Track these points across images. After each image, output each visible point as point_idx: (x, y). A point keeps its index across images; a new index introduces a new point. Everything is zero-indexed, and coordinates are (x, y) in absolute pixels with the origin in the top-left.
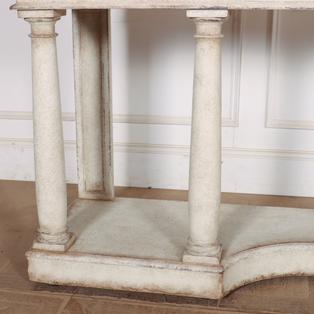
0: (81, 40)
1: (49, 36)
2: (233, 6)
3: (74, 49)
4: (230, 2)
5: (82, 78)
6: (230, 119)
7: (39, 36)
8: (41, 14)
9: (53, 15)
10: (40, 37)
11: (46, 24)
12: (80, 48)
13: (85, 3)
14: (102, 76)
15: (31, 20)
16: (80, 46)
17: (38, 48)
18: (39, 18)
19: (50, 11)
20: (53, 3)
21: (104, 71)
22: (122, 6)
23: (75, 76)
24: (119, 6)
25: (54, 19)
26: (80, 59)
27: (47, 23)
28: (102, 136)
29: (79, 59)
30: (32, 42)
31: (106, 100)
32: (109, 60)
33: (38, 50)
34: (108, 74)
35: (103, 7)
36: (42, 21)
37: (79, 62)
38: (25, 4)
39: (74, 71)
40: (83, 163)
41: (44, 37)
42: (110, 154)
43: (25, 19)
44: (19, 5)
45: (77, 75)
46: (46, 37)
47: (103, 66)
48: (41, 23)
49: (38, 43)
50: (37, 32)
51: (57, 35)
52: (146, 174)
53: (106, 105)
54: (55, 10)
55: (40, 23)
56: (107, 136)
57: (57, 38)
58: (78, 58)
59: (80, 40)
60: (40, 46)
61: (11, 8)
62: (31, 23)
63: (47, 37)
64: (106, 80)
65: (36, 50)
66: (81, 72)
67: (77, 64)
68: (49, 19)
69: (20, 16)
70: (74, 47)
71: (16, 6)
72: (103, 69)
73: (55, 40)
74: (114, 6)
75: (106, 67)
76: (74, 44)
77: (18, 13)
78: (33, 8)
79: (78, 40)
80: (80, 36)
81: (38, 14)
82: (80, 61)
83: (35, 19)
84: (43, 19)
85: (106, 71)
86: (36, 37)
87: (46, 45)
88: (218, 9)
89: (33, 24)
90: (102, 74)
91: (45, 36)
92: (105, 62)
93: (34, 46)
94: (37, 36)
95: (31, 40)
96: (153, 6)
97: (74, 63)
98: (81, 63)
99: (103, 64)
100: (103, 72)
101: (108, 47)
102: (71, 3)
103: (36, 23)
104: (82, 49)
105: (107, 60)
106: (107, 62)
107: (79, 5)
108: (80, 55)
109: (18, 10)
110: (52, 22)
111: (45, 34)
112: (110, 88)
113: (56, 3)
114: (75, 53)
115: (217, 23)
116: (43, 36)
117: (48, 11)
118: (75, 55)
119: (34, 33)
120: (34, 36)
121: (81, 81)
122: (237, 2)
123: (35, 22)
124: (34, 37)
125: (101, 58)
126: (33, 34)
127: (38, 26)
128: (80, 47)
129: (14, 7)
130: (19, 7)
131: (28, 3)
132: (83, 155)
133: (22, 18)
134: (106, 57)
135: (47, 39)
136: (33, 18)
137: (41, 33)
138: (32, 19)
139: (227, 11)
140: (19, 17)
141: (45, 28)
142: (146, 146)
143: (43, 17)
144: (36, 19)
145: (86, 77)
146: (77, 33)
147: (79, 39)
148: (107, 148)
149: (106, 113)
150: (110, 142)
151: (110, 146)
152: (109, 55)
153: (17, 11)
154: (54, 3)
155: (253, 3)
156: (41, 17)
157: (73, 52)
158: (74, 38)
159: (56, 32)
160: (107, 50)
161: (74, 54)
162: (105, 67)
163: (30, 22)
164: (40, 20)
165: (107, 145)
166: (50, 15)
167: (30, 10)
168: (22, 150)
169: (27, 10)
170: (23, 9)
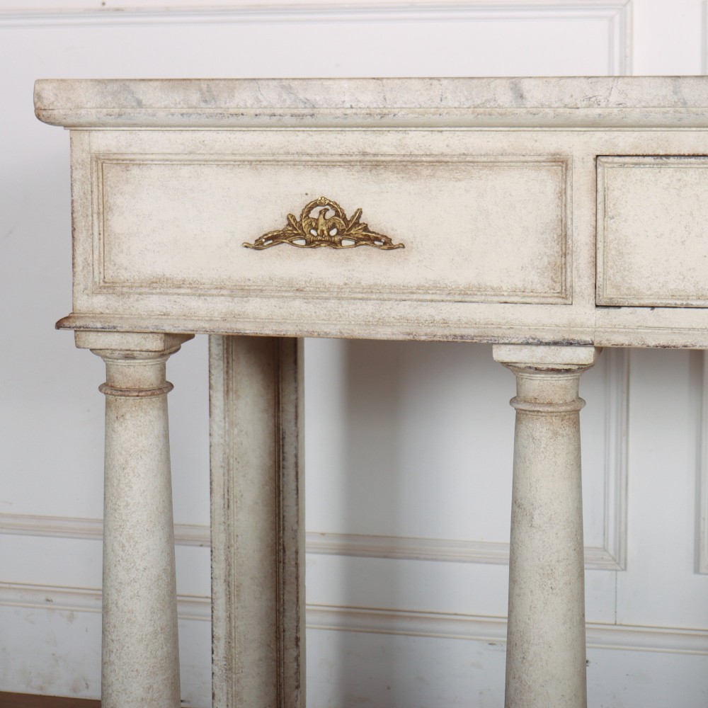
0: (231, 371)
1: (149, 393)
2: (607, 340)
3: (211, 393)
4: (601, 329)
5: (228, 464)
6: (605, 549)
7: (125, 392)
8: (132, 342)
9: (162, 345)
10: (128, 396)
11: (145, 364)
12: (227, 392)
14: (279, 461)
15: (108, 355)
16: (228, 387)
17: (122, 420)
18: (127, 350)
19: (156, 336)
20: (163, 317)
21: (286, 449)
22: (334, 332)
23: (212, 460)
24: (325, 330)
25: (164, 354)
26: (227, 419)
27: (147, 361)
28: (278, 611)
29: (225, 418)
30: (108, 404)
31: (290, 522)
32: (299, 424)
33: (121, 425)
34: (296, 456)
36: (134, 358)
37: (222, 424)
38: (93, 317)
39: (210, 446)
40: (228, 679)
41: (138, 396)
42: (297, 659)
43: (91, 350)
44: (78, 318)
45: (218, 457)
46: (142, 396)
47: (283, 438)
48: (132, 361)
49: (124, 410)
50: (121, 382)
51: (171, 386)
52: (389, 688)
53: (288, 534)
54: (167, 335)
55: (129, 361)
56: (290, 614)
57: (170, 395)
58: (222, 416)
59: (227, 372)
60: (128, 416)
61: (59, 325)
62: (106, 359)
63: (145, 396)
64: (290, 472)
65: (116, 425)
66: (227, 451)
67: (218, 431)
68: (153, 354)
69: (81, 344)
70: (210, 387)
71: (71, 320)
72: (283, 445)
73: (165, 400)
74: (313, 332)
75: (289, 440)
76: (212, 382)
77: (75, 338)
78: (114, 327)
79: (222, 372)
80: (228, 363)
81: (125, 341)
82: (225, 423)
83: (118, 352)
84: (136, 354)
85: (289, 450)
86: (118, 396)
87: (142, 414)
88: (570, 344)
89: (110, 363)
90: (279, 456)
91: (140, 392)
92: (288, 427)
93: (113, 416)
94: (120, 393)
95: (106, 399)
96: (409, 334)
97: (211, 427)
98: (227, 428)
99: (283, 433)
100: (283, 452)
101: (296, 391)
102: (207, 319)
103: (119, 361)
104: (231, 393)
105: (293, 422)
106: (294, 428)
108: (227, 411)
109: (75, 331)
110: (159, 360)
111: (141, 386)
112: (299, 491)
113: (169, 317)
114: (214, 402)
115: (569, 376)
116: (136, 394)
117: (151, 335)
118: (213, 409)
119: (113, 384)
120: (114, 392)
121: (226, 472)
122: (616, 330)
123: (117, 359)
124: (113, 395)
125: (278, 417)
126: (112, 386)
127: (125, 368)
128: (226, 389)
129: (67, 324)
130: (79, 323)
131: (102, 313)
132: (229, 658)
133: (84, 348)
134: (291, 416)
135: (144, 400)
136: (111, 349)
137: (130, 385)
138: (110, 352)
139: (593, 349)
140: (78, 347)
141: (144, 373)
143: (138, 349)
144: (121, 352)
145: (238, 463)
146: (221, 355)
147: (225, 370)
148: (290, 643)
149: (290, 553)
150: (297, 629)
151: (297, 639)
152: (299, 411)
153: (73, 331)
154: (166, 317)
155: (656, 331)
156: (132, 347)
157: (210, 400)
158: (213, 367)
159: (168, 379)
160: (293, 397)
161: (212, 406)
162: (287, 439)
163: (104, 357)
164: (129, 356)
165: (290, 635)
166: (156, 344)
167: (103, 330)
168: (71, 618)
169: (96, 331)
170: (87, 329)
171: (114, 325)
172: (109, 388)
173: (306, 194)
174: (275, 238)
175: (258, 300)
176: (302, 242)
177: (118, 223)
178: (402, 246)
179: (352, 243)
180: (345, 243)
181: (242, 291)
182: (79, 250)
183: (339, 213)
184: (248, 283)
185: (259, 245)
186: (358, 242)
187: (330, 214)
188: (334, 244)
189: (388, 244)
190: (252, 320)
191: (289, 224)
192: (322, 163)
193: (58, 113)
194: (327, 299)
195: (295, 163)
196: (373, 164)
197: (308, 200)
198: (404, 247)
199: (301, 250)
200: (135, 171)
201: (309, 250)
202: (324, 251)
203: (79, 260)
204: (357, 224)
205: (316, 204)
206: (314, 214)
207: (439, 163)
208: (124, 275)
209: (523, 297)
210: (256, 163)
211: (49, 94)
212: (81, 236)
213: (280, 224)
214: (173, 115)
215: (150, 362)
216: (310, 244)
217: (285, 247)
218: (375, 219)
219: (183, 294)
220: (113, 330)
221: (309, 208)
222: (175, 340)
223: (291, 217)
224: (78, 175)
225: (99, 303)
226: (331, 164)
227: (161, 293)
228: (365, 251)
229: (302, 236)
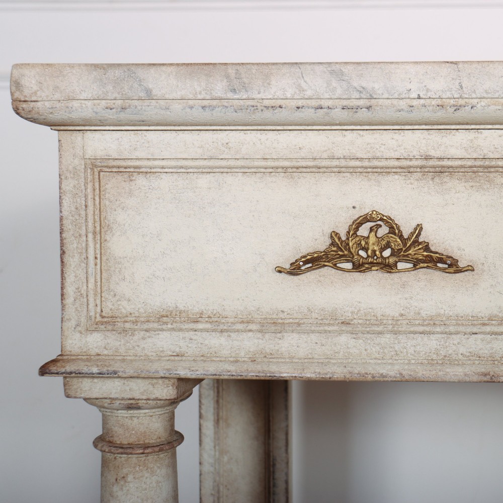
0: (221, 401)
1: (157, 449)
3: (202, 422)
5: (218, 492)
7: (127, 449)
8: (137, 389)
9: (175, 392)
10: (131, 454)
11: (151, 414)
12: (217, 421)
13: (275, 360)
14: (269, 488)
15: (106, 405)
16: (218, 415)
17: (122, 483)
18: (130, 399)
19: (167, 381)
20: (176, 358)
21: (277, 475)
22: (392, 373)
23: (202, 488)
24: (381, 372)
26: (217, 448)
27: (154, 410)
29: (215, 447)
30: (105, 463)
32: (289, 450)
33: (122, 489)
35: (333, 373)
36: (139, 408)
37: (212, 453)
38: (88, 360)
39: (201, 475)
41: (143, 453)
43: (85, 399)
44: (68, 361)
45: (208, 485)
46: (148, 453)
47: (274, 465)
48: (136, 411)
49: (125, 471)
50: (121, 436)
51: (181, 437)
54: (180, 380)
55: (132, 412)
57: (180, 449)
58: (212, 444)
59: (218, 402)
60: (130, 478)
61: (44, 370)
62: (102, 409)
63: (152, 453)
65: (115, 488)
66: (217, 479)
67: (208, 460)
68: (162, 402)
69: (72, 393)
70: (201, 416)
71: (59, 364)
72: (274, 472)
73: (174, 455)
74: (367, 374)
75: (280, 466)
76: (203, 412)
77: (65, 385)
78: (115, 372)
79: (212, 402)
80: (218, 392)
81: (128, 388)
82: (215, 451)
83: (118, 402)
84: (141, 403)
85: (280, 477)
86: (118, 453)
87: (147, 475)
89: (109, 414)
90: (269, 482)
93: (111, 477)
94: (120, 450)
95: (103, 457)
96: (485, 375)
97: (201, 455)
98: (217, 456)
99: (273, 459)
100: (274, 479)
102: (232, 359)
103: (120, 411)
104: (221, 422)
105: (283, 449)
106: (284, 455)
107: (259, 368)
108: (217, 438)
109: (65, 378)
110: (168, 408)
111: (147, 441)
113: (184, 358)
114: (204, 431)
116: (141, 451)
117: (160, 381)
118: (203, 437)
119: (111, 439)
120: (113, 450)
121: (216, 499)
123: (118, 410)
124: (112, 453)
125: (269, 444)
126: (110, 442)
127: (127, 420)
128: (216, 418)
129: (53, 369)
130: (69, 368)
131: (99, 355)
133: (75, 397)
134: (282, 443)
135: (150, 457)
136: (110, 398)
137: (132, 440)
138: (108, 401)
140: (68, 396)
143: (144, 397)
144: (122, 402)
145: (228, 489)
146: (211, 385)
147: (216, 399)
152: (289, 438)
153: (62, 378)
154: (180, 358)
156: (137, 396)
157: (200, 429)
158: (203, 396)
159: (177, 428)
160: (283, 425)
161: (202, 435)
162: (278, 466)
163: (101, 407)
164: (132, 406)
166: (167, 391)
167: (101, 375)
169: (91, 376)
170: (80, 374)
171: (114, 369)
172: (107, 443)
173: (354, 207)
174: (314, 261)
175: (295, 335)
176: (349, 266)
177: (118, 245)
178: (470, 269)
179: (411, 265)
180: (401, 265)
181: (274, 325)
182: (70, 278)
183: (394, 229)
184: (282, 315)
185: (295, 270)
186: (416, 264)
187: (384, 230)
188: (388, 267)
189: (450, 265)
190: (288, 360)
191: (333, 244)
192: (374, 169)
193: (42, 107)
194: (380, 333)
195: (340, 170)
196: (436, 170)
197: (356, 214)
198: (473, 270)
199: (347, 274)
200: (141, 181)
201: (357, 275)
202: (375, 276)
203: (70, 290)
204: (416, 242)
205: (366, 219)
206: (364, 231)
208: (126, 307)
210: (292, 170)
211: (30, 83)
212: (73, 261)
213: (322, 244)
214: (191, 108)
215: (158, 411)
216: (359, 267)
217: (327, 272)
218: (438, 237)
219: (202, 330)
220: (114, 375)
221: (358, 224)
223: (334, 235)
224: (68, 185)
225: (95, 342)
226: (386, 171)
227: (173, 329)
228: (424, 274)
229: (349, 258)
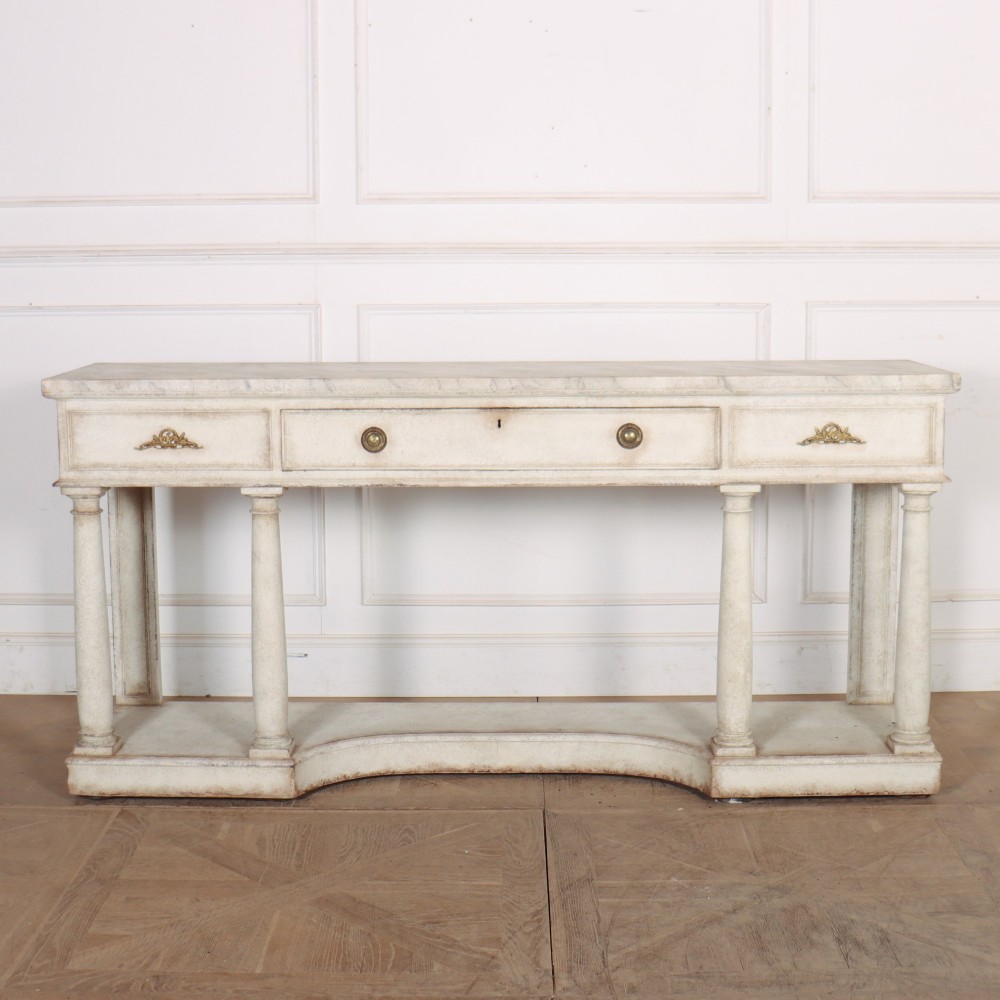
0: (119, 505)
1: (93, 513)
2: (287, 484)
3: (109, 516)
4: (284, 480)
5: (119, 551)
6: (315, 595)
7: (83, 513)
8: (86, 491)
9: (100, 492)
10: (83, 515)
11: (91, 501)
12: (117, 516)
14: (144, 548)
15: (75, 497)
16: (118, 512)
17: (81, 525)
18: (83, 495)
19: (97, 488)
25: (99, 496)
27: (92, 499)
28: (146, 623)
30: (75, 519)
31: (150, 579)
33: (81, 528)
34: (153, 545)
36: (87, 498)
37: (116, 531)
38: (69, 481)
40: (122, 657)
41: (88, 515)
42: (156, 645)
43: (67, 495)
44: (62, 481)
45: (114, 547)
48: (86, 500)
49: (82, 521)
50: (81, 509)
51: (102, 510)
52: (202, 676)
53: (150, 584)
54: (101, 488)
55: (84, 500)
56: (152, 623)
57: (101, 514)
58: (115, 527)
59: (117, 506)
60: (84, 524)
61: (54, 485)
62: (74, 499)
64: (150, 554)
65: (79, 527)
66: (118, 544)
67: (113, 535)
68: (95, 496)
69: (63, 493)
70: (109, 513)
71: (59, 483)
72: (146, 540)
73: (100, 517)
75: (149, 538)
77: (61, 490)
79: (114, 506)
80: (118, 501)
81: (83, 491)
83: (79, 496)
84: (88, 496)
85: (149, 543)
87: (90, 523)
88: (272, 486)
89: (76, 501)
90: (144, 545)
91: (90, 513)
92: (148, 531)
93: (77, 524)
94: (80, 514)
95: (74, 517)
97: (110, 532)
98: (118, 533)
99: (146, 534)
100: (146, 544)
101: (152, 513)
104: (119, 516)
105: (150, 529)
106: (151, 532)
108: (117, 524)
109: (61, 487)
110: (97, 499)
111: (89, 511)
112: (154, 563)
113: (104, 480)
114: (111, 520)
115: (273, 500)
117: (95, 488)
118: (111, 523)
119: (77, 510)
120: (77, 513)
121: (118, 555)
122: (291, 480)
123: (79, 499)
124: (77, 515)
125: (143, 527)
127: (83, 503)
129: (57, 484)
130: (63, 484)
131: (73, 479)
132: (122, 648)
133: (64, 495)
134: (149, 526)
135: (91, 516)
136: (76, 495)
137: (84, 510)
139: (282, 488)
141: (90, 504)
142: (202, 637)
143: (88, 494)
144: (81, 496)
145: (124, 550)
147: (117, 504)
148: (153, 638)
149: (151, 593)
150: (156, 630)
151: (156, 636)
152: (153, 523)
154: (101, 480)
155: (307, 480)
156: (86, 494)
159: (101, 507)
160: (150, 517)
164: (85, 497)
165: (152, 633)
166: (97, 492)
167: (75, 487)
168: (21, 650)
169: (71, 487)
170: (67, 486)
171: (78, 484)
172: (75, 511)
173: (161, 426)
174: (148, 445)
175: (142, 471)
176: (160, 447)
177: (78, 440)
178: (202, 448)
179: (181, 446)
180: (178, 447)
181: (134, 468)
182: (62, 451)
183: (175, 434)
184: (137, 465)
185: (141, 448)
186: (183, 446)
187: (172, 434)
188: (173, 447)
189: (196, 446)
191: (154, 439)
192: (167, 413)
193: (53, 394)
195: (156, 414)
196: (189, 414)
197: (162, 429)
199: (159, 450)
200: (85, 417)
201: (163, 450)
202: (169, 450)
203: (62, 456)
204: (183, 439)
205: (165, 431)
206: (165, 435)
207: (216, 413)
208: (82, 462)
209: (253, 467)
210: (139, 413)
211: (48, 384)
212: (63, 446)
213: (150, 439)
215: (94, 500)
216: (163, 447)
217: (152, 449)
218: (191, 437)
219: (109, 470)
220: (79, 486)
221: (162, 432)
222: (105, 489)
223: (154, 436)
224: (60, 420)
225: (71, 475)
226: (171, 414)
227: (99, 470)
228: (186, 449)
229: (160, 444)
